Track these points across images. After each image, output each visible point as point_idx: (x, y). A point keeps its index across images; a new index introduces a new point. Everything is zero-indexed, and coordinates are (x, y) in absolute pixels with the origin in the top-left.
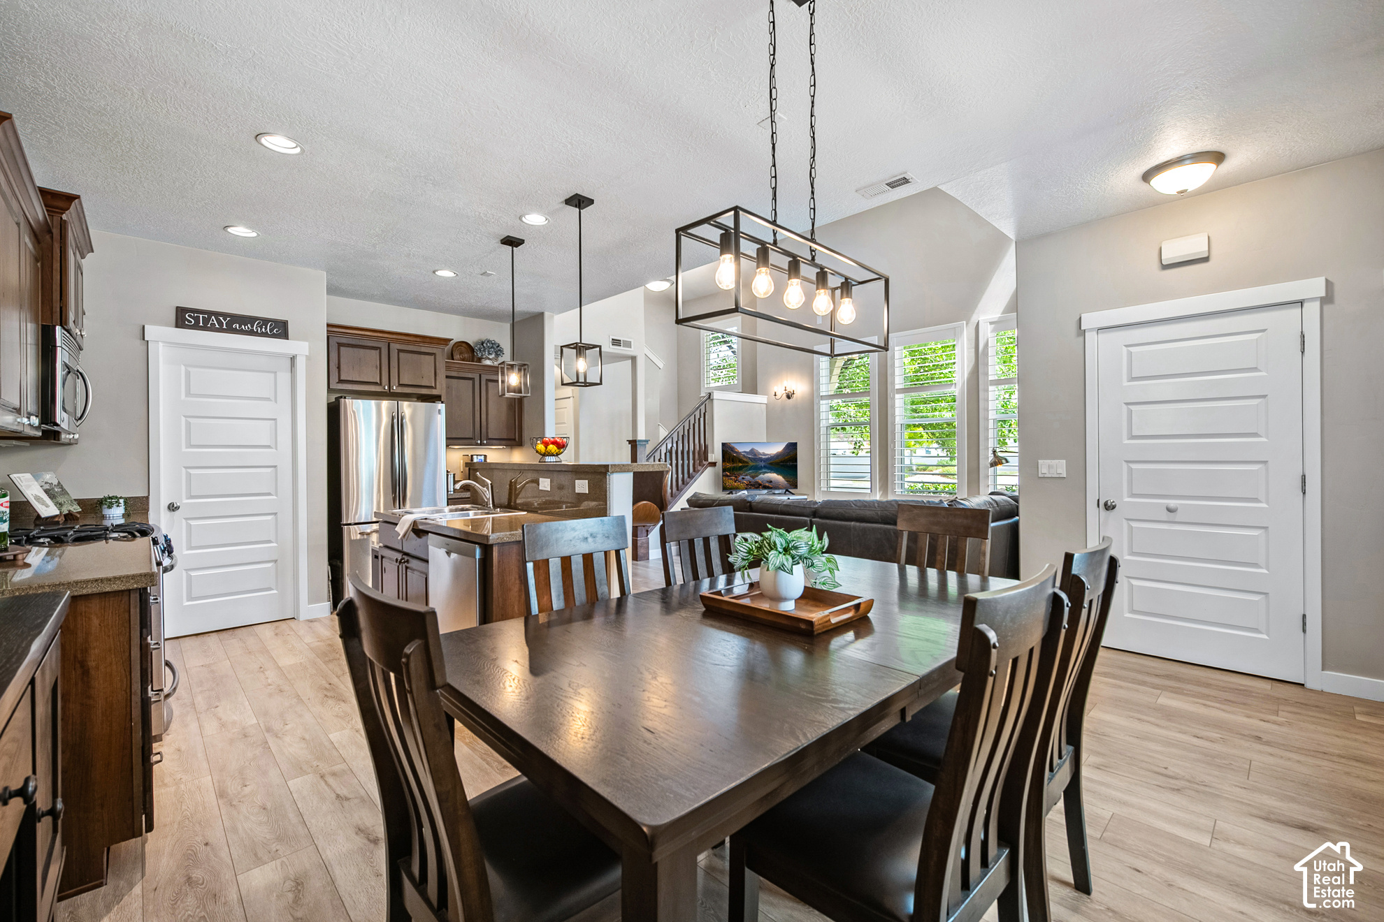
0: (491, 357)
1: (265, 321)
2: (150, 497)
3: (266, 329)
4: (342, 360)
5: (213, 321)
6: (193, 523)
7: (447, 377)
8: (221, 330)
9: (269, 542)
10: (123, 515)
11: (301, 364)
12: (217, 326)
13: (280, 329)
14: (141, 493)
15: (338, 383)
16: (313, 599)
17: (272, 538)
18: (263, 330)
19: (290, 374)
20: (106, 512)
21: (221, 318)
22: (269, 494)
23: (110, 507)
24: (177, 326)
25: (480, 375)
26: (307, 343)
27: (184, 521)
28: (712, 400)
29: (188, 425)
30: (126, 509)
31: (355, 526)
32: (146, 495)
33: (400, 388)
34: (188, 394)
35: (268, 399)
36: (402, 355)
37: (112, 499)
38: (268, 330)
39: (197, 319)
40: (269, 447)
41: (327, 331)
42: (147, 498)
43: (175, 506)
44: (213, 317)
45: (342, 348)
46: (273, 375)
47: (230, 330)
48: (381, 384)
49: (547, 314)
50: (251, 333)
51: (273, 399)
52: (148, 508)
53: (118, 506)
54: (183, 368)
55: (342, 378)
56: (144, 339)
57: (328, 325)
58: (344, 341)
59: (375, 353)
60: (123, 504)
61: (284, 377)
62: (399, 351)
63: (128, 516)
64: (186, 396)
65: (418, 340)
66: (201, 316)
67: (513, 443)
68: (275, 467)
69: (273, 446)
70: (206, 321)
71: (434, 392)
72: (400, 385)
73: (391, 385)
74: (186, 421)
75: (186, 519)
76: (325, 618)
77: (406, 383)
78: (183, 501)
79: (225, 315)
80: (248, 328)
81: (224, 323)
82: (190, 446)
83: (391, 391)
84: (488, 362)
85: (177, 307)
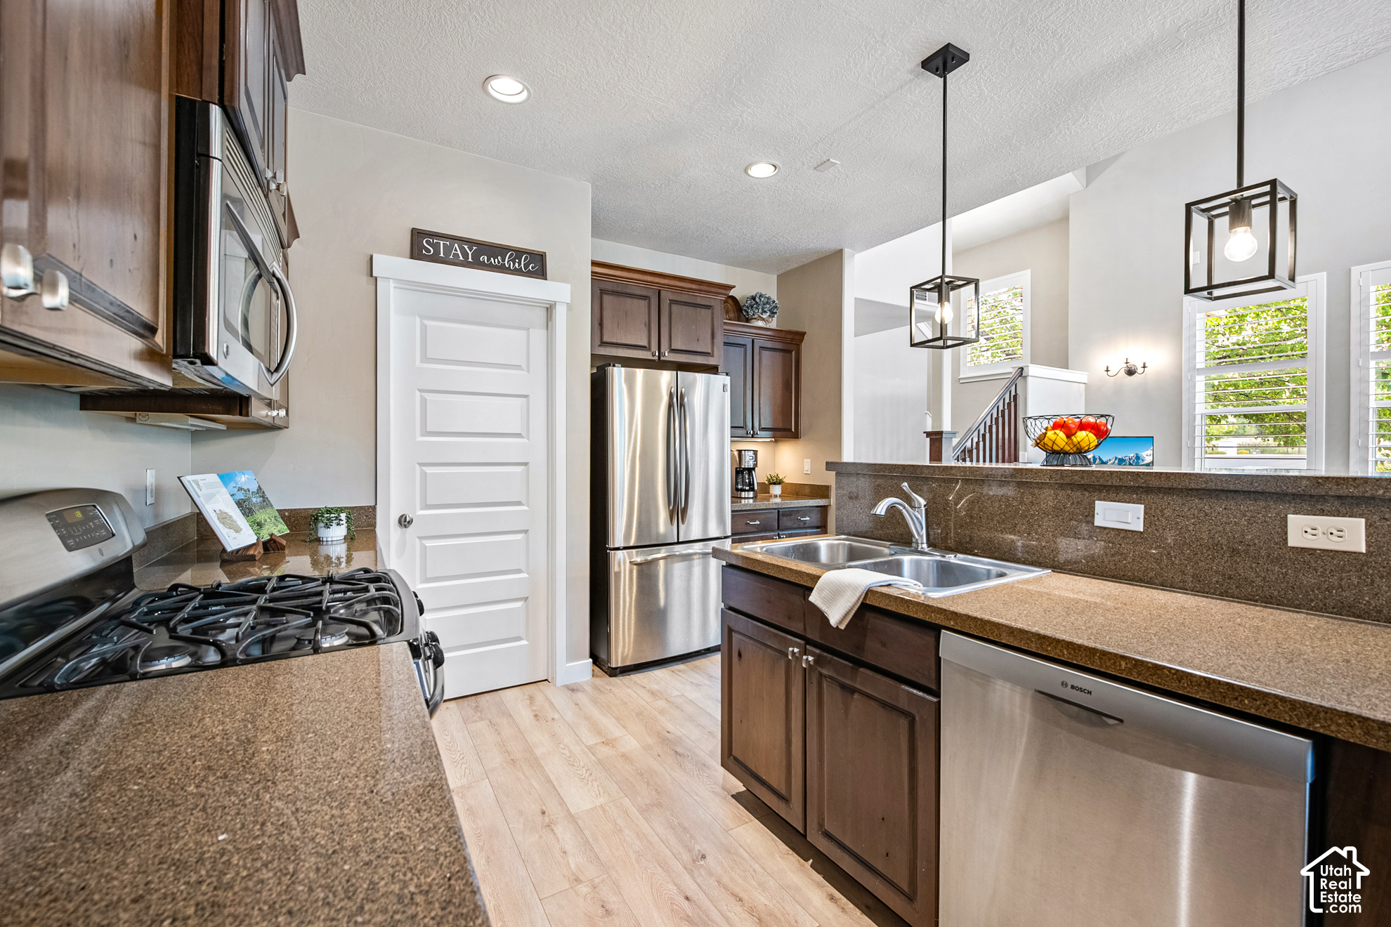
0: (764, 316)
1: (519, 253)
2: (378, 506)
3: (520, 264)
4: (605, 313)
5: (456, 250)
6: (429, 543)
7: (726, 344)
8: (465, 264)
9: (519, 571)
10: (345, 538)
11: (561, 314)
12: (461, 258)
13: (536, 265)
14: (366, 502)
15: (600, 346)
16: (572, 657)
17: (522, 567)
18: (517, 265)
19: (546, 331)
20: (324, 533)
21: (466, 247)
22: (519, 503)
23: (327, 526)
24: (412, 257)
25: (753, 341)
26: (569, 285)
27: (417, 540)
28: (1026, 377)
29: (424, 403)
30: (349, 529)
31: (625, 551)
32: (373, 504)
33: (672, 354)
34: (425, 359)
35: (518, 367)
36: (674, 307)
37: (331, 513)
38: (522, 265)
39: (436, 247)
40: (519, 435)
41: (592, 272)
42: (374, 508)
43: (408, 519)
44: (456, 245)
45: (606, 298)
46: (525, 332)
47: (477, 264)
48: (649, 349)
49: (847, 252)
50: (502, 269)
51: (524, 366)
52: (375, 523)
53: (338, 524)
54: (418, 320)
55: (605, 339)
56: (371, 275)
57: (594, 263)
58: (608, 287)
59: (643, 303)
60: (344, 522)
61: (538, 335)
62: (672, 302)
63: (352, 539)
64: (422, 362)
65: (694, 286)
66: (442, 243)
67: (789, 433)
68: (526, 464)
69: (524, 434)
70: (448, 250)
71: (711, 361)
72: (672, 351)
73: (662, 351)
74: (421, 396)
75: (421, 538)
76: (586, 682)
77: (679, 348)
78: (418, 513)
79: (470, 242)
80: (499, 262)
81: (470, 253)
82: (427, 433)
83: (662, 358)
84: (760, 324)
85: (413, 230)
